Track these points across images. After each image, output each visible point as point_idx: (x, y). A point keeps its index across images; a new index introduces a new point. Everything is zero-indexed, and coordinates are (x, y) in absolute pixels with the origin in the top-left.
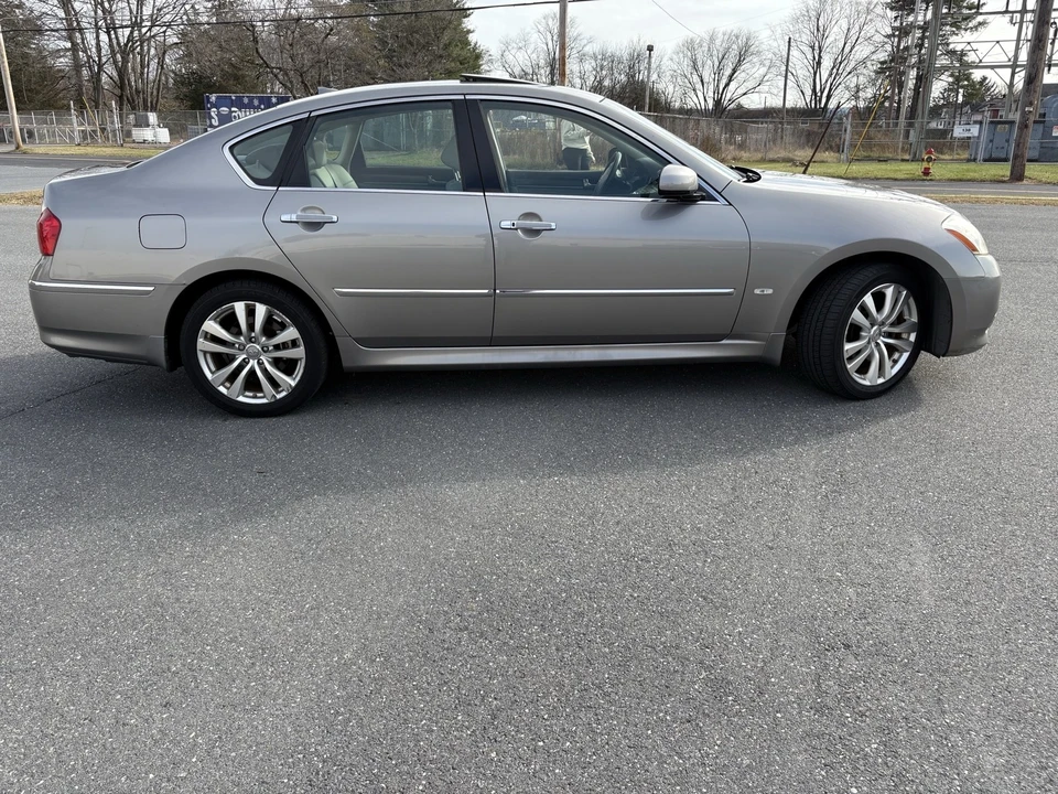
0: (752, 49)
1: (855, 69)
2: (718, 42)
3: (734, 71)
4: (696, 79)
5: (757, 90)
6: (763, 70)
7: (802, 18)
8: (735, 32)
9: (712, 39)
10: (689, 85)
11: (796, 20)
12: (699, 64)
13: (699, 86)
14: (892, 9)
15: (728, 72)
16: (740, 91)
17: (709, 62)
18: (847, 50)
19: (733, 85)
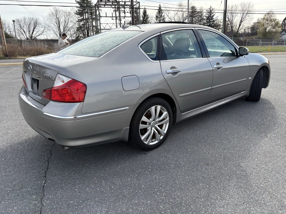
0: (38, 23)
1: (69, 29)
2: (27, 20)
3: (34, 29)
4: (22, 31)
5: (42, 34)
6: (43, 29)
7: (51, 15)
8: (32, 18)
9: (25, 19)
10: (20, 33)
11: (50, 15)
12: (22, 26)
13: (23, 33)
14: (77, 14)
15: (32, 29)
16: (37, 34)
17: (25, 26)
18: (66, 24)
19: (34, 33)
